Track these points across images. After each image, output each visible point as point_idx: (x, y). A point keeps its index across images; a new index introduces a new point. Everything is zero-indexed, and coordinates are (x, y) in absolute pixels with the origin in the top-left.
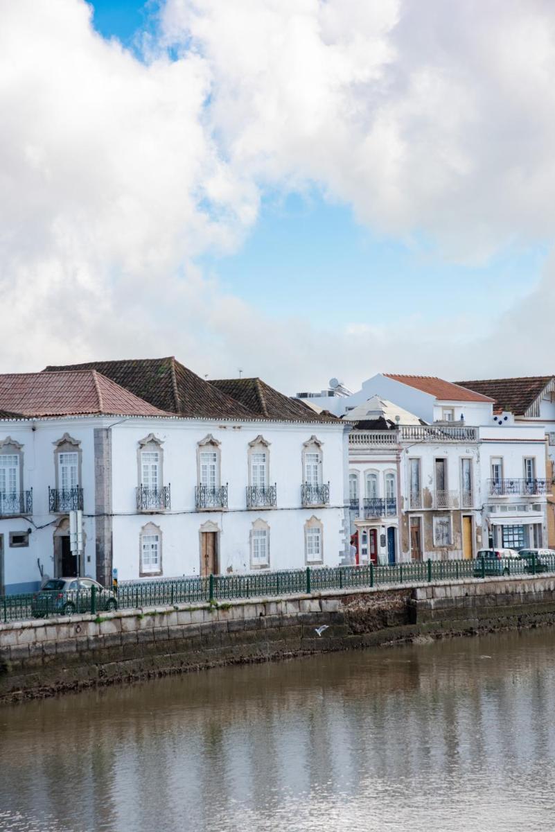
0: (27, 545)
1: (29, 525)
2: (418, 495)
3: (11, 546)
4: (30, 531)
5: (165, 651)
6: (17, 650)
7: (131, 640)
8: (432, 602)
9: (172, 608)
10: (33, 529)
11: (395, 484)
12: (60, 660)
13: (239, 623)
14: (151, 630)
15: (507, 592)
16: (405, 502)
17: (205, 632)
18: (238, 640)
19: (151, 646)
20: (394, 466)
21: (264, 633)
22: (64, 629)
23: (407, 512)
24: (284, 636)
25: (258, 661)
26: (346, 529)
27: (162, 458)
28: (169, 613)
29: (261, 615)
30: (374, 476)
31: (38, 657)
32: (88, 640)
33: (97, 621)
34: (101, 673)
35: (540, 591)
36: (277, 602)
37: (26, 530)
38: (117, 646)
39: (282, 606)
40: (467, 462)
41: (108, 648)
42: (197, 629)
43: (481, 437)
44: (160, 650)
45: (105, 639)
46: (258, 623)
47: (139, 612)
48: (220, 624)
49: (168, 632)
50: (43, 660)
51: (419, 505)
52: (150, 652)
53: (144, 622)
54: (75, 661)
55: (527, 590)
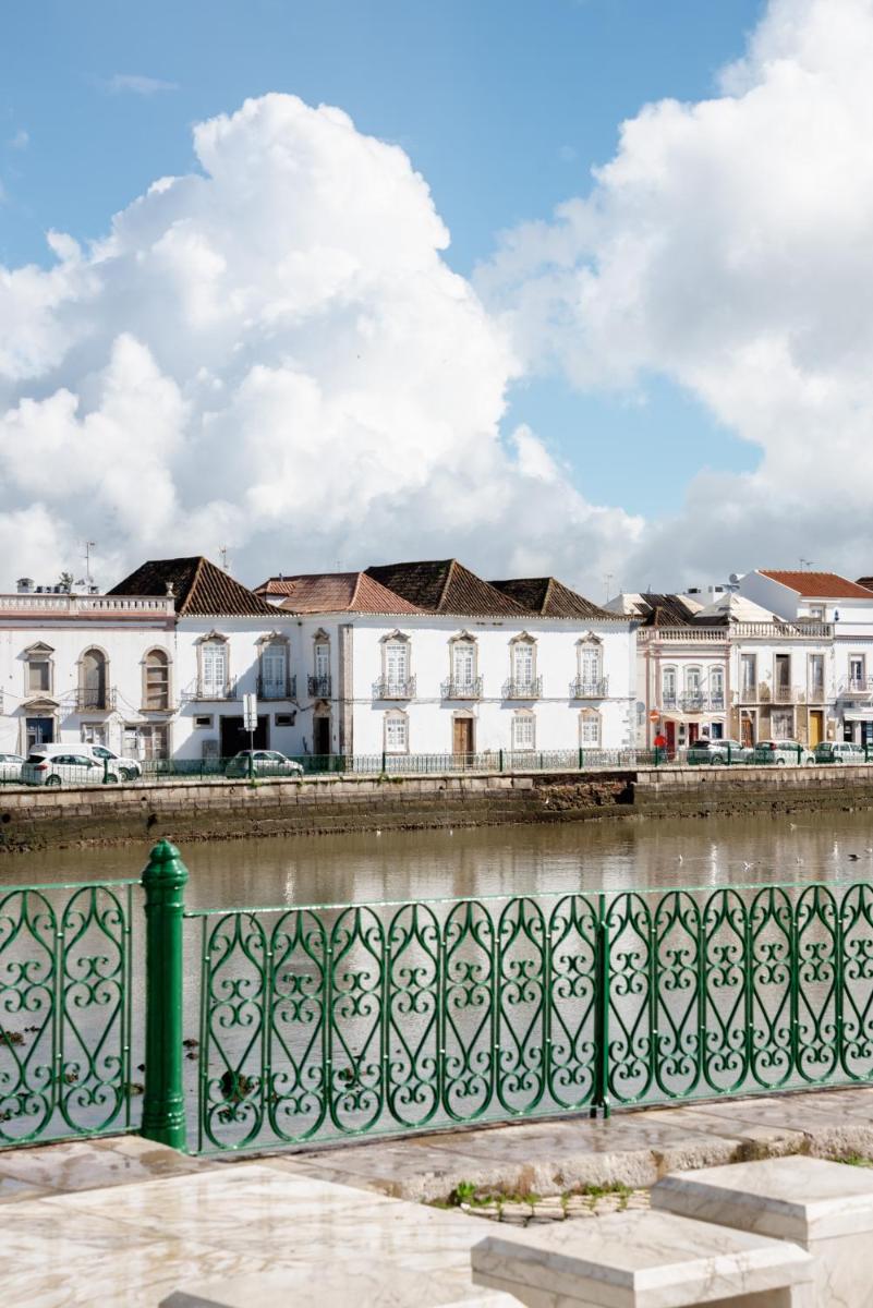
0: (292, 724)
1: (294, 707)
2: (754, 690)
3: (277, 725)
4: (295, 712)
5: (327, 813)
6: (168, 804)
7: (290, 802)
8: (657, 785)
9: (337, 778)
10: (298, 711)
11: (724, 679)
12: (213, 814)
13: (415, 794)
14: (313, 795)
15: (758, 780)
16: (735, 697)
17: (374, 800)
18: (411, 809)
19: (310, 809)
20: (724, 662)
21: (444, 805)
22: (218, 790)
23: (738, 706)
24: (467, 808)
25: (434, 827)
26: (632, 720)
27: (410, 651)
28: (335, 782)
29: (441, 788)
30: (697, 671)
31: (189, 810)
32: (243, 800)
33: (252, 786)
34: (256, 828)
35: (804, 780)
36: (460, 779)
37: (291, 712)
38: (275, 806)
39: (466, 783)
40: (818, 660)
41: (265, 807)
42: (366, 797)
43: (837, 633)
44: (320, 813)
45: (262, 801)
46: (438, 795)
47: (299, 779)
48: (392, 795)
49: (333, 797)
50: (195, 814)
51: (755, 699)
52: (312, 814)
53: (305, 788)
54: (229, 816)
55: (786, 779)
